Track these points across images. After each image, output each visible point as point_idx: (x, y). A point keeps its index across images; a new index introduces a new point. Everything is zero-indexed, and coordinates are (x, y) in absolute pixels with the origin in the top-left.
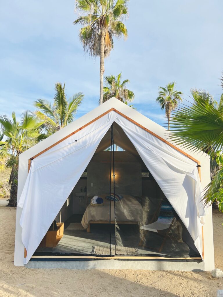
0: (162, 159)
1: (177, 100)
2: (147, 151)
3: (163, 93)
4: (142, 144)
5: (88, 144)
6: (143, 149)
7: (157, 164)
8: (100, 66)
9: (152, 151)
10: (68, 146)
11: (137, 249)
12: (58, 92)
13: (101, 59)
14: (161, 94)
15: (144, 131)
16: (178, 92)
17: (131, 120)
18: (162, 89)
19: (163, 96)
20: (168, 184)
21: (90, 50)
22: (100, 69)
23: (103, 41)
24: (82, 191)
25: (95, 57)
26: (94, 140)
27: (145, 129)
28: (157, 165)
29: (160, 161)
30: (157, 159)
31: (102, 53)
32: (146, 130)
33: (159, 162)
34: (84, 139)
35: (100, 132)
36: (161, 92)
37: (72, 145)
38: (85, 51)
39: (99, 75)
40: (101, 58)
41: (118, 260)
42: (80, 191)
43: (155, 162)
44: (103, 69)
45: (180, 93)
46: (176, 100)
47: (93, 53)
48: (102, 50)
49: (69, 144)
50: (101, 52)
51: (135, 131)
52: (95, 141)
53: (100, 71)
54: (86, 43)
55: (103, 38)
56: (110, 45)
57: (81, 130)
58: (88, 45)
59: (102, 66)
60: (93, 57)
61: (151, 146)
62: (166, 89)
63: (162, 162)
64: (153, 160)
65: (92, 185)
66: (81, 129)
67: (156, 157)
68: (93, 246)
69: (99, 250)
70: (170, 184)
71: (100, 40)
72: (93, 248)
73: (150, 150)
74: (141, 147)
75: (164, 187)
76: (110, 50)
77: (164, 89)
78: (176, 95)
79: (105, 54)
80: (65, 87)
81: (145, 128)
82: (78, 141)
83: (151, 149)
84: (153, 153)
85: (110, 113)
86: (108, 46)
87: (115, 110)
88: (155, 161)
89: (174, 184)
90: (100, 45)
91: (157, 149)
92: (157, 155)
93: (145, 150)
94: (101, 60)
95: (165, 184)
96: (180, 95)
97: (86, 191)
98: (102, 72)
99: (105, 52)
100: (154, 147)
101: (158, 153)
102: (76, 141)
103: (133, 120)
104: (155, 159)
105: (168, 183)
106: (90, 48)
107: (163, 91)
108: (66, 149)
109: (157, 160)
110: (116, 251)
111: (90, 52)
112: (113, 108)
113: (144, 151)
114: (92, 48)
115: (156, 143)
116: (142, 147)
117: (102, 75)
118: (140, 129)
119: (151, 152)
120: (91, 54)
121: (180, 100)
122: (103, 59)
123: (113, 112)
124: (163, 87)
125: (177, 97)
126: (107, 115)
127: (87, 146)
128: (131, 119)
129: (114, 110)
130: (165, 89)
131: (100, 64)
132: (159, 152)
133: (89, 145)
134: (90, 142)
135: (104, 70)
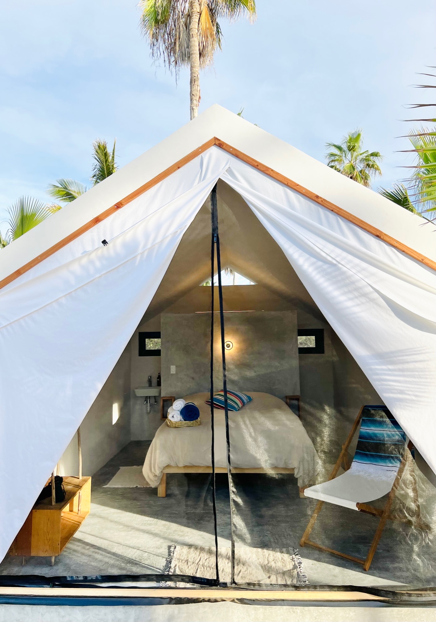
0: (371, 290)
1: (370, 172)
2: (325, 266)
3: (337, 158)
4: (309, 246)
5: (140, 251)
6: (313, 260)
7: (358, 305)
8: (191, 88)
9: (340, 266)
10: (80, 259)
11: (298, 559)
12: (101, 162)
13: (191, 70)
14: (333, 158)
15: (313, 206)
16: (370, 153)
17: (272, 173)
18: (334, 147)
19: (336, 163)
20: (390, 367)
21: (166, 54)
22: (192, 95)
23: (197, 27)
24: (150, 385)
25: (177, 68)
26: (159, 239)
27: (316, 199)
28: (356, 309)
29: (365, 295)
30: (357, 289)
31: (194, 56)
32: (319, 200)
33: (363, 300)
34: (129, 236)
35: (175, 213)
36: (332, 155)
37: (93, 256)
38: (155, 55)
39: (189, 108)
40: (192, 68)
41: (242, 601)
42: (148, 385)
43: (351, 299)
44: (198, 93)
45: (375, 155)
46: (368, 173)
47: (173, 59)
48: (193, 48)
49: (86, 253)
50: (192, 54)
51: (286, 207)
52: (162, 241)
53: (191, 100)
54: (155, 36)
55: (195, 19)
56: (212, 35)
57: (120, 210)
58: (160, 41)
59: (195, 87)
60: (173, 70)
61: (338, 251)
62: (344, 147)
63: (372, 300)
64: (345, 293)
65: (173, 369)
66: (118, 206)
67: (353, 283)
68: (169, 547)
69: (187, 561)
70: (400, 366)
71: (187, 25)
72: (170, 552)
73: (334, 262)
74: (305, 254)
75: (377, 374)
76: (213, 49)
77: (339, 148)
78: (366, 160)
79: (202, 59)
80: (115, 150)
81: (317, 197)
82: (110, 245)
83: (338, 259)
84: (343, 273)
85: (206, 155)
86: (207, 37)
87: (220, 145)
88: (350, 296)
89: (411, 366)
90: (189, 36)
91: (357, 261)
92: (356, 277)
93: (320, 263)
94: (191, 73)
95: (384, 367)
96: (375, 158)
97: (159, 384)
98: (195, 102)
99: (200, 54)
100: (345, 254)
101: (359, 272)
102: (104, 242)
103: (278, 174)
104: (350, 292)
105: (392, 363)
106: (167, 48)
107: (336, 151)
108: (76, 268)
109: (356, 294)
110: (236, 567)
111: (167, 59)
112: (216, 139)
113: (317, 268)
114: (171, 49)
115: (352, 241)
116: (308, 256)
117: (194, 107)
118: (302, 199)
119: (339, 269)
120: (169, 62)
121: (377, 171)
122: (197, 69)
123: (214, 150)
124: (336, 144)
125: (368, 165)
126: (197, 160)
127: (139, 258)
128: (272, 170)
129: (217, 143)
130: (342, 146)
131: (191, 82)
132: (364, 269)
133: (146, 254)
134: (149, 246)
135: (200, 97)
